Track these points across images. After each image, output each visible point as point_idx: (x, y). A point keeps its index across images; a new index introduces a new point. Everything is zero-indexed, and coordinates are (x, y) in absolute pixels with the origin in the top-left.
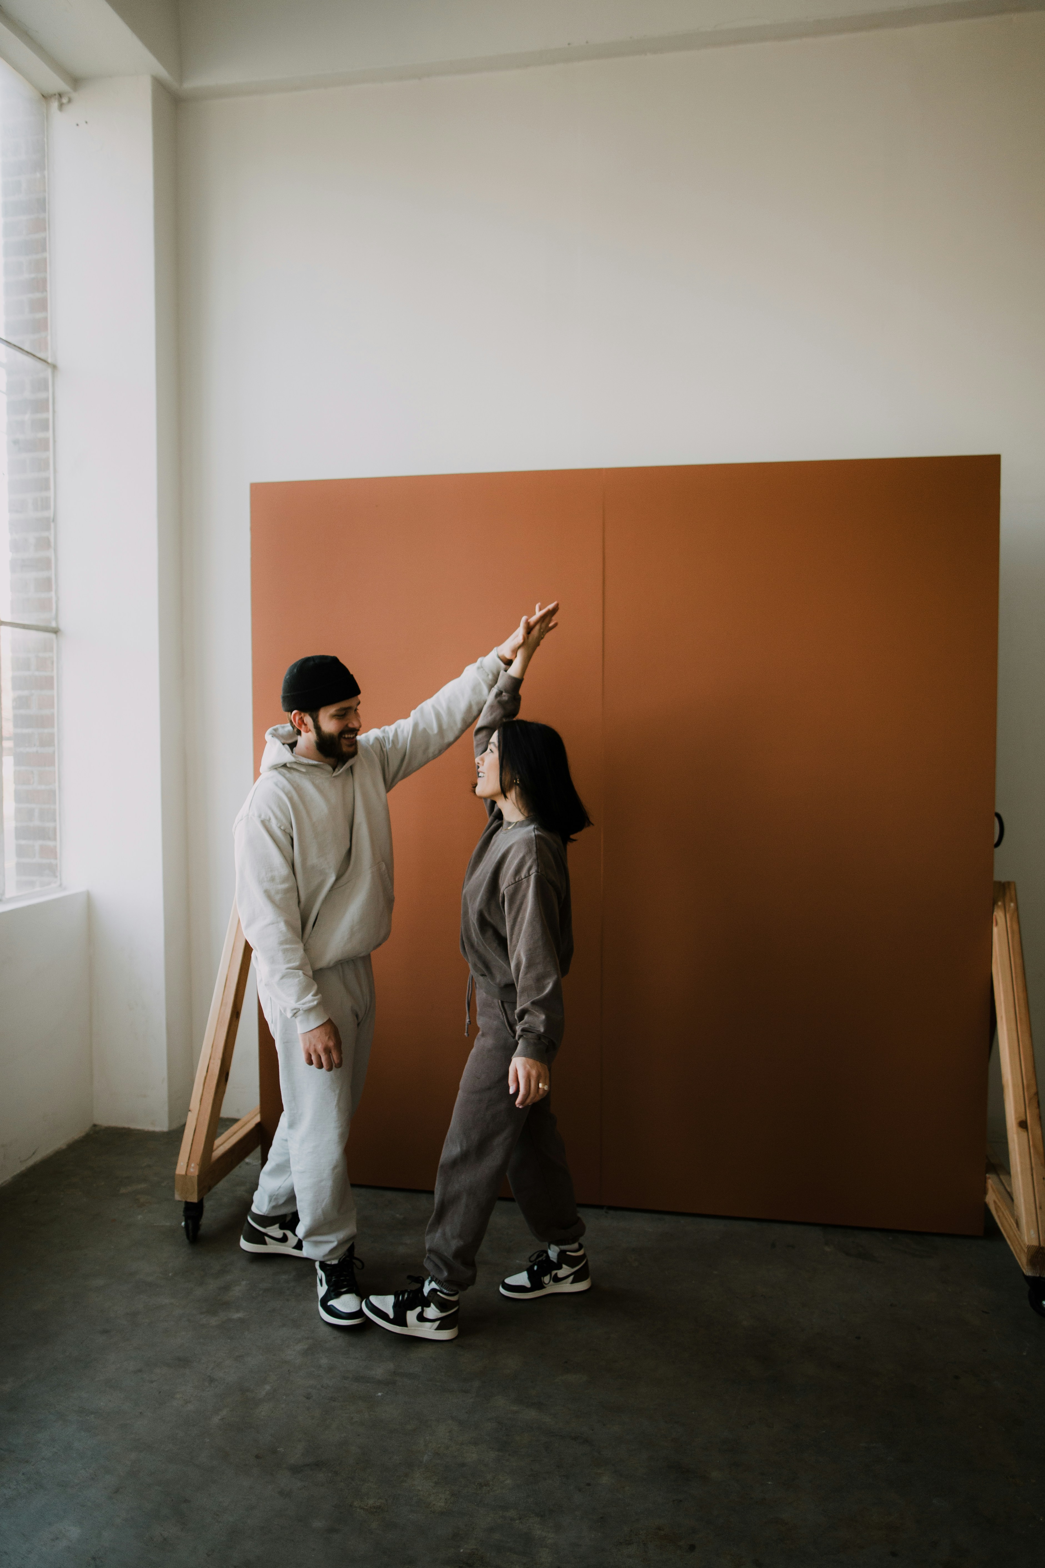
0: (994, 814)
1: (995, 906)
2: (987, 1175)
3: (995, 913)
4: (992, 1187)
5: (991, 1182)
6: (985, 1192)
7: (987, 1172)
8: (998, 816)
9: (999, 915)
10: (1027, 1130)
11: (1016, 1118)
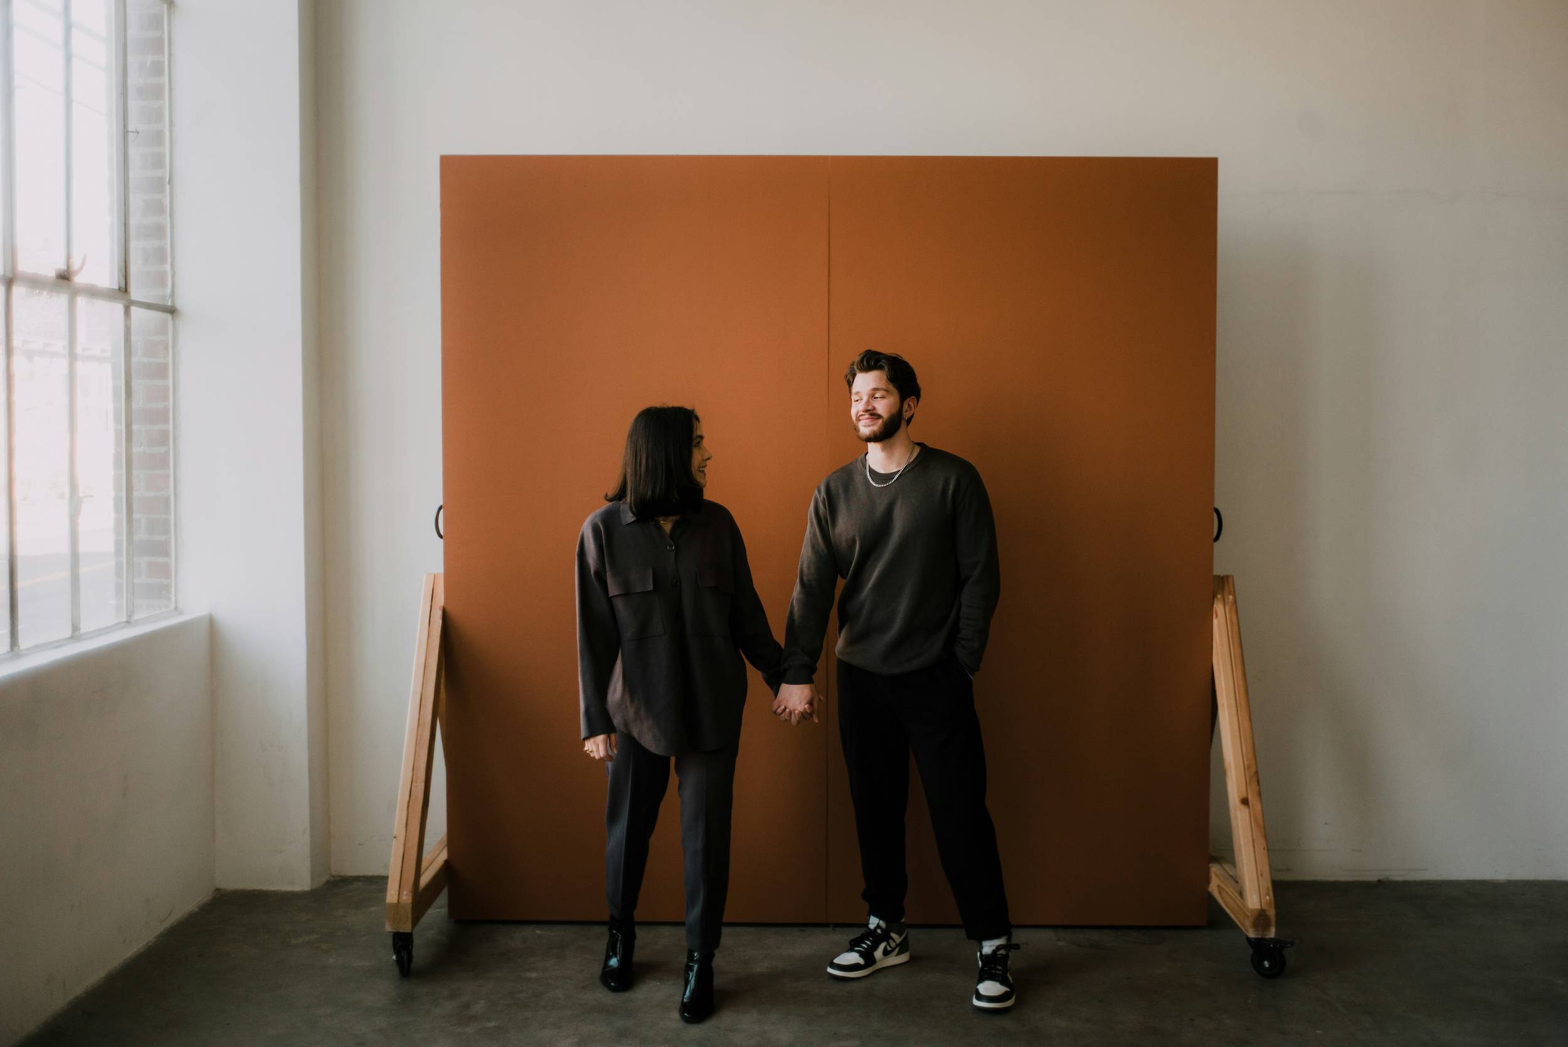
0: (1213, 509)
1: (1215, 599)
2: (1211, 865)
3: (1215, 606)
4: (1215, 874)
5: (1215, 869)
6: (1208, 880)
7: (1209, 863)
8: (1217, 511)
9: (1218, 607)
10: (1249, 807)
11: (1238, 796)
